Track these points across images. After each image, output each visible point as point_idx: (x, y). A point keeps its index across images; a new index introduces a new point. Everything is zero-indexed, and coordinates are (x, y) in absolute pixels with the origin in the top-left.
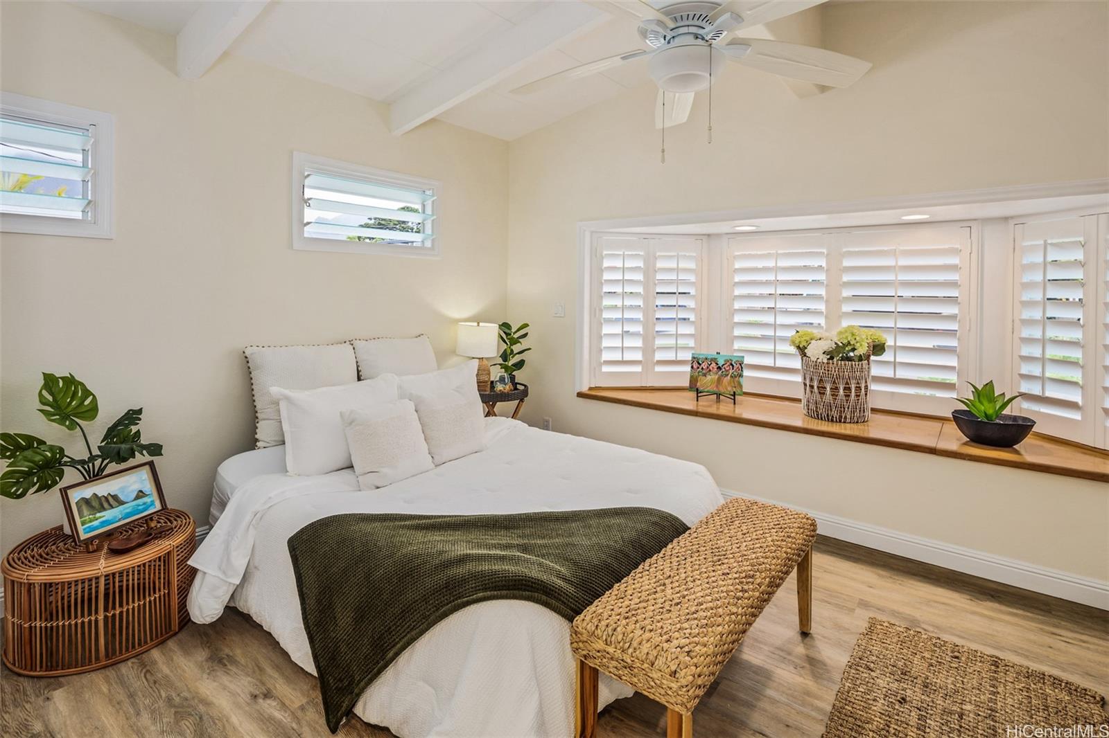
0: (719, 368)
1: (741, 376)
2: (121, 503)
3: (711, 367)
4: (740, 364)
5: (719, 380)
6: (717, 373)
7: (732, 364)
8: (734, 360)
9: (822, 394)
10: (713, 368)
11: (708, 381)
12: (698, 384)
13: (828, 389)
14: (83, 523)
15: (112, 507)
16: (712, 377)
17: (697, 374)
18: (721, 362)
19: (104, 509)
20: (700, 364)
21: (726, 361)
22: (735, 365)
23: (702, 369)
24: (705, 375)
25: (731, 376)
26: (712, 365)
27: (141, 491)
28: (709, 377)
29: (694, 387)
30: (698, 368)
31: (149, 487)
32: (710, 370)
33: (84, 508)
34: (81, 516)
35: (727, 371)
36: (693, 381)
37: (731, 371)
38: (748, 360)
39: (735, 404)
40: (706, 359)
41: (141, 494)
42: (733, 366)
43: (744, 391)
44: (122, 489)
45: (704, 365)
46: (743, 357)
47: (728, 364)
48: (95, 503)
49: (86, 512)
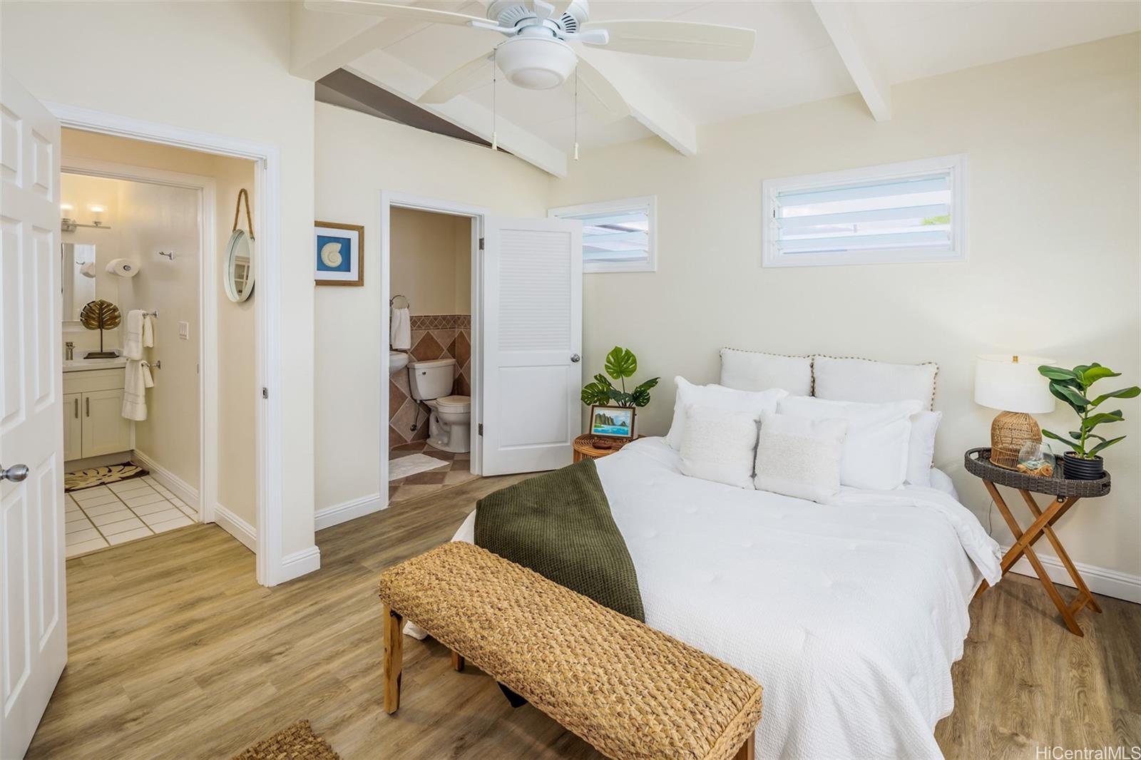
2: (614, 425)
14: (595, 426)
15: (609, 424)
19: (605, 424)
27: (624, 422)
31: (628, 422)
33: (598, 419)
34: (596, 422)
41: (623, 424)
44: (617, 417)
48: (603, 419)
49: (598, 421)
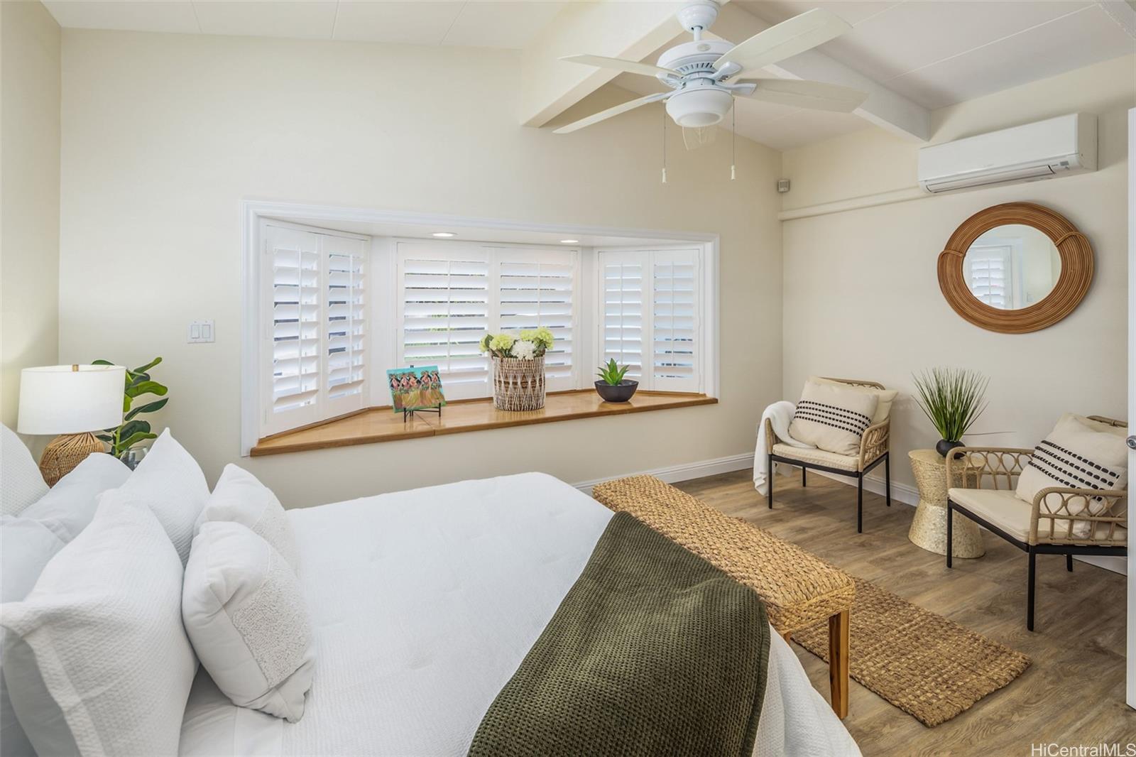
0: (419, 382)
1: (440, 386)
3: (410, 383)
4: (436, 375)
5: (422, 395)
6: (418, 388)
7: (429, 376)
8: (430, 372)
9: (525, 388)
10: (413, 383)
11: (412, 397)
12: (403, 403)
13: (530, 383)
16: (414, 393)
17: (399, 392)
18: (419, 376)
20: (399, 381)
21: (423, 373)
22: (431, 376)
23: (403, 385)
24: (407, 392)
25: (432, 388)
26: (411, 380)
28: (412, 394)
29: (398, 405)
30: (399, 385)
32: (411, 386)
35: (427, 383)
36: (397, 400)
37: (430, 383)
38: (442, 369)
39: (440, 416)
40: (404, 374)
42: (430, 377)
43: (446, 400)
45: (404, 382)
46: (437, 367)
47: (426, 376)
